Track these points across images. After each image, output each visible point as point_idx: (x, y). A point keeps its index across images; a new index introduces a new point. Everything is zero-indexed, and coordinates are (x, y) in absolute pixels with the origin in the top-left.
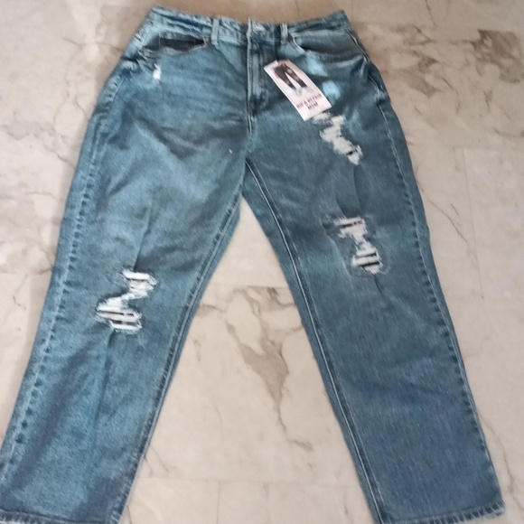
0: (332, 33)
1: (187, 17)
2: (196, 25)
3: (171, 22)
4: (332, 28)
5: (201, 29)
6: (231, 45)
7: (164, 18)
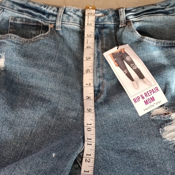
0: (166, 17)
1: (37, 6)
2: (44, 13)
3: (20, 8)
4: (167, 13)
5: (48, 17)
6: (73, 31)
7: (15, 5)
